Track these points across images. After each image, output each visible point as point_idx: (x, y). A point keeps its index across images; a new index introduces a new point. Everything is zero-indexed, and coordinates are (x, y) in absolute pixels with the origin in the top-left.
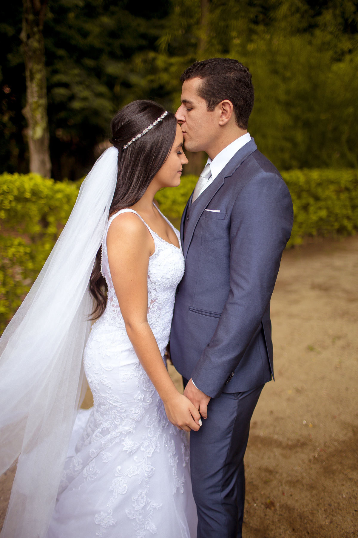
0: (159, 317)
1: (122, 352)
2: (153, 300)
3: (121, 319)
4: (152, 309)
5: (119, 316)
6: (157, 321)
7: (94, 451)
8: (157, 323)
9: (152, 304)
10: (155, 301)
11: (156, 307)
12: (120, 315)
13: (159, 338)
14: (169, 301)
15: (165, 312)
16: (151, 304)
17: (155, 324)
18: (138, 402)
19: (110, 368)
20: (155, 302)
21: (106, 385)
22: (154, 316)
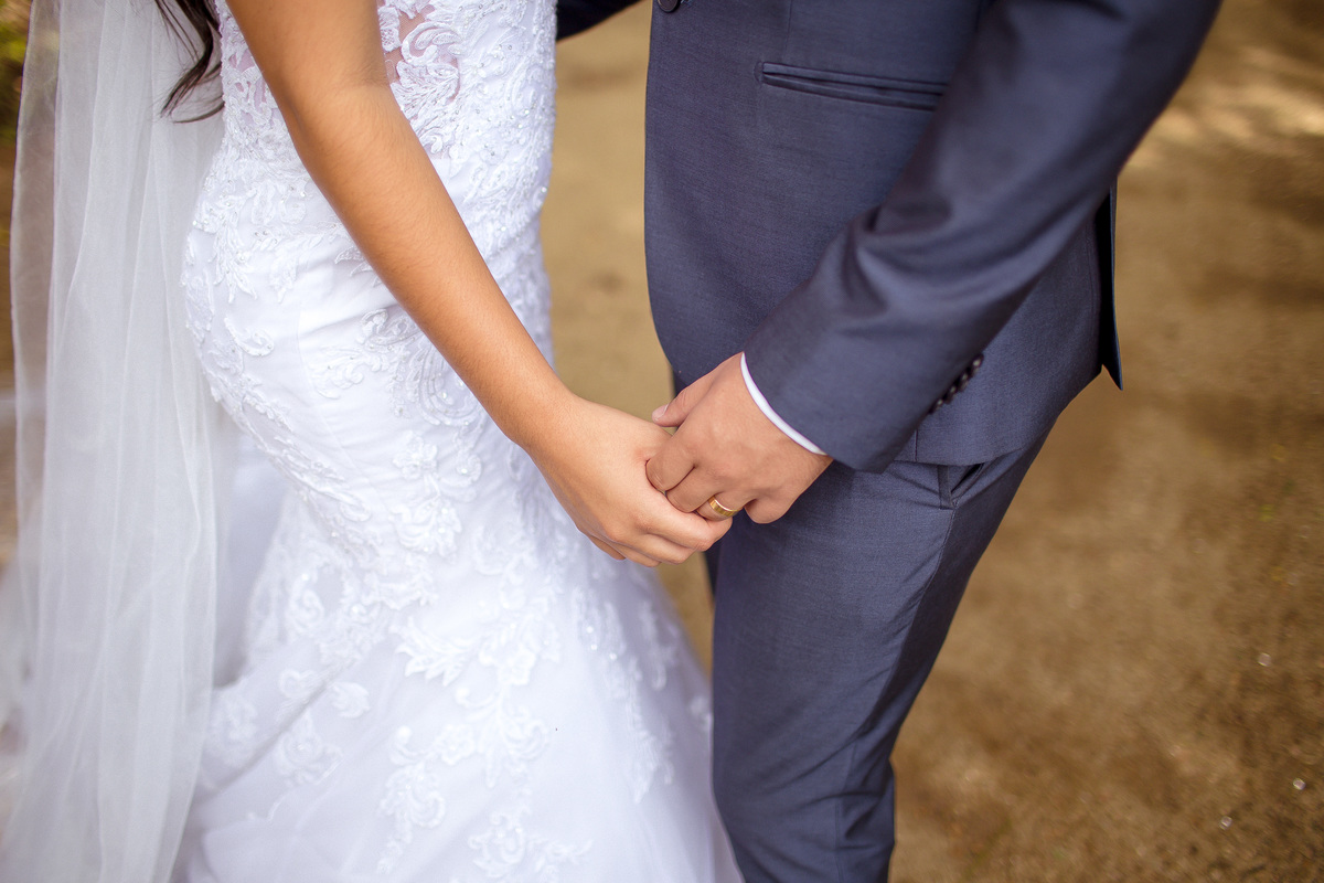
0: (453, 97)
1: (300, 270)
2: (411, 16)
3: (274, 120)
4: (414, 60)
5: (262, 105)
6: (448, 117)
7: (296, 675)
8: (448, 129)
9: (410, 37)
10: (420, 17)
11: (432, 50)
12: (264, 99)
13: (471, 195)
14: (500, 19)
15: (483, 73)
16: (402, 37)
17: (442, 132)
18: (415, 476)
19: (260, 343)
20: (422, 26)
21: (265, 414)
22: (429, 91)
